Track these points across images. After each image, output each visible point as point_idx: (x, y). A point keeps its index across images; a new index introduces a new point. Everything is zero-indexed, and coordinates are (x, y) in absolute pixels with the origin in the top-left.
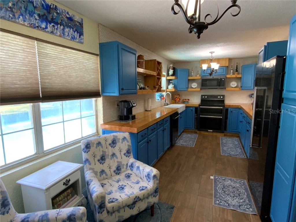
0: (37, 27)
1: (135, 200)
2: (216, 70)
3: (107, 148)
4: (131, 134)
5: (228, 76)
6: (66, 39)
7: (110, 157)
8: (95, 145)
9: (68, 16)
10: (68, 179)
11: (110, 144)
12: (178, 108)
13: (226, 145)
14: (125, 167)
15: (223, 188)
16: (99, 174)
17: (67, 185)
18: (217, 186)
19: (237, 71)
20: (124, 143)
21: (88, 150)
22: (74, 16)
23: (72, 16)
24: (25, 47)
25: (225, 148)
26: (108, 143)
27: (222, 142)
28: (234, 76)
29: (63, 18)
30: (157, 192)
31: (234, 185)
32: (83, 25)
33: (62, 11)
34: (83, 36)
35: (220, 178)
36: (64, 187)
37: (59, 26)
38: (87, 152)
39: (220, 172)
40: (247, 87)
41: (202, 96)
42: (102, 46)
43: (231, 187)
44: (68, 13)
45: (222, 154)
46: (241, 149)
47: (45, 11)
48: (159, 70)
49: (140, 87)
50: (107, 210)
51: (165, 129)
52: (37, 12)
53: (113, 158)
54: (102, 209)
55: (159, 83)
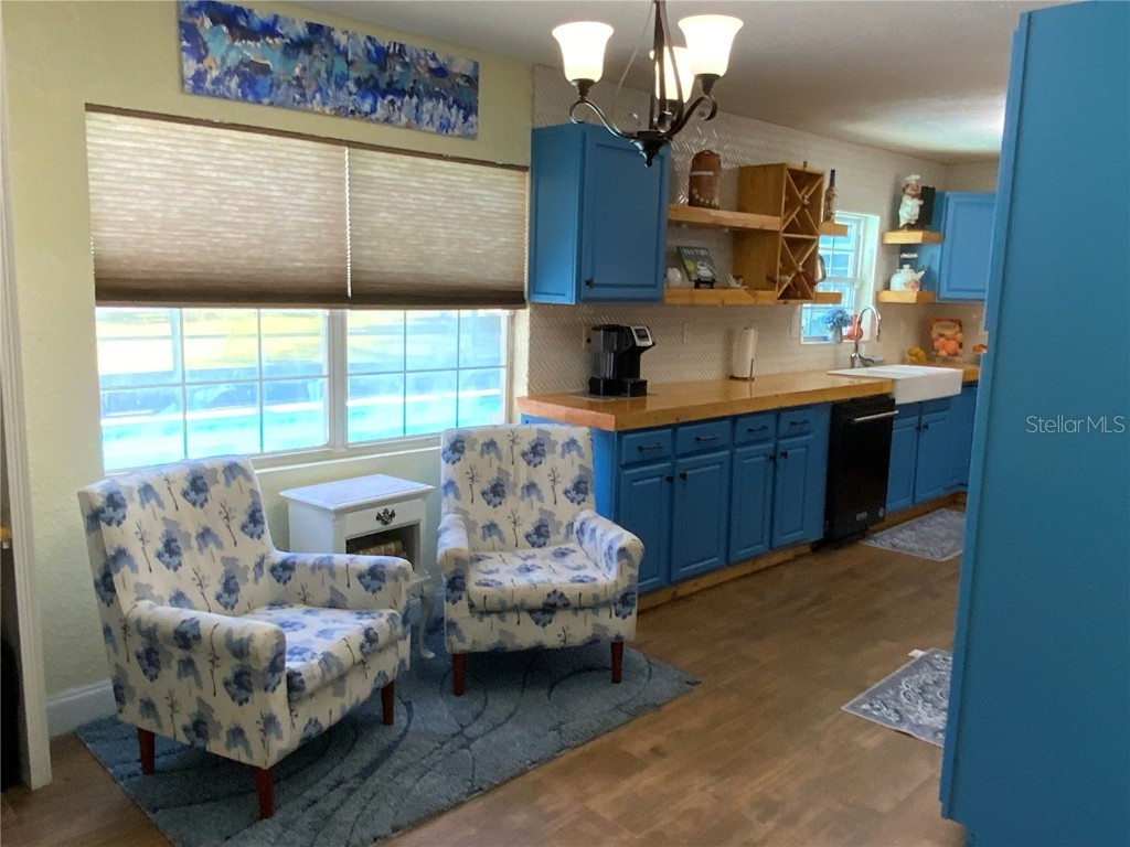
0: (352, 112)
1: (552, 601)
3: (513, 463)
6: (425, 131)
7: (519, 492)
8: (478, 448)
9: (433, 65)
10: (390, 508)
11: (524, 454)
12: (894, 380)
14: (563, 530)
16: (479, 531)
17: (386, 523)
20: (568, 456)
21: (457, 455)
22: (451, 60)
23: (446, 62)
24: (323, 167)
26: (517, 450)
29: (419, 73)
30: (632, 606)
32: (477, 80)
33: (418, 55)
34: (477, 115)
36: (377, 527)
37: (407, 98)
38: (454, 463)
42: (540, 138)
44: (434, 58)
47: (374, 67)
48: (804, 206)
49: (694, 277)
50: (469, 600)
51: (785, 455)
52: (354, 74)
53: (529, 496)
54: (457, 594)
55: (801, 264)
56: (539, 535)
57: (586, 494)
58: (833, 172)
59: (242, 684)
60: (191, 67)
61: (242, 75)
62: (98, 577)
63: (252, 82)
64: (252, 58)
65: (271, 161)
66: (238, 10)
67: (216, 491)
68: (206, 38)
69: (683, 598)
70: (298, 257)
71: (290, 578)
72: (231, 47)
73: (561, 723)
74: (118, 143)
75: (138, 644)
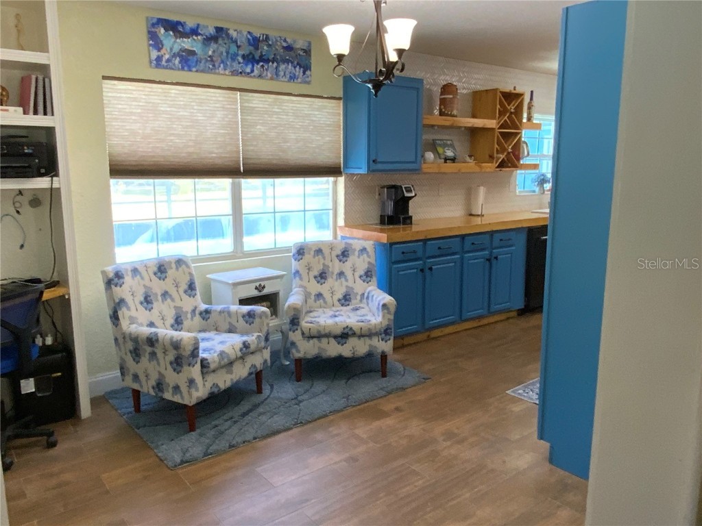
0: (241, 73)
1: (346, 331)
3: (331, 261)
6: (281, 81)
7: (335, 277)
8: (312, 253)
9: (285, 44)
10: (262, 284)
11: (337, 256)
14: (359, 297)
16: (312, 297)
17: (260, 291)
20: (361, 257)
21: (300, 257)
22: (295, 41)
23: (292, 43)
26: (334, 254)
29: (277, 50)
30: (390, 335)
32: (310, 51)
33: (277, 41)
34: (310, 70)
36: (255, 293)
38: (299, 261)
42: (347, 81)
44: (285, 41)
47: (252, 48)
48: (511, 113)
49: (443, 157)
50: (302, 330)
51: (496, 258)
52: (241, 52)
53: (340, 279)
54: (295, 327)
55: (510, 147)
56: (346, 299)
57: (371, 277)
58: (532, 92)
59: (178, 363)
60: (154, 54)
61: (181, 57)
62: (111, 313)
63: (187, 59)
64: (186, 48)
65: (197, 101)
66: (179, 23)
67: (171, 273)
68: (162, 38)
69: (434, 338)
70: (213, 152)
71: (209, 318)
72: (175, 42)
73: (349, 396)
74: (119, 95)
75: (130, 346)
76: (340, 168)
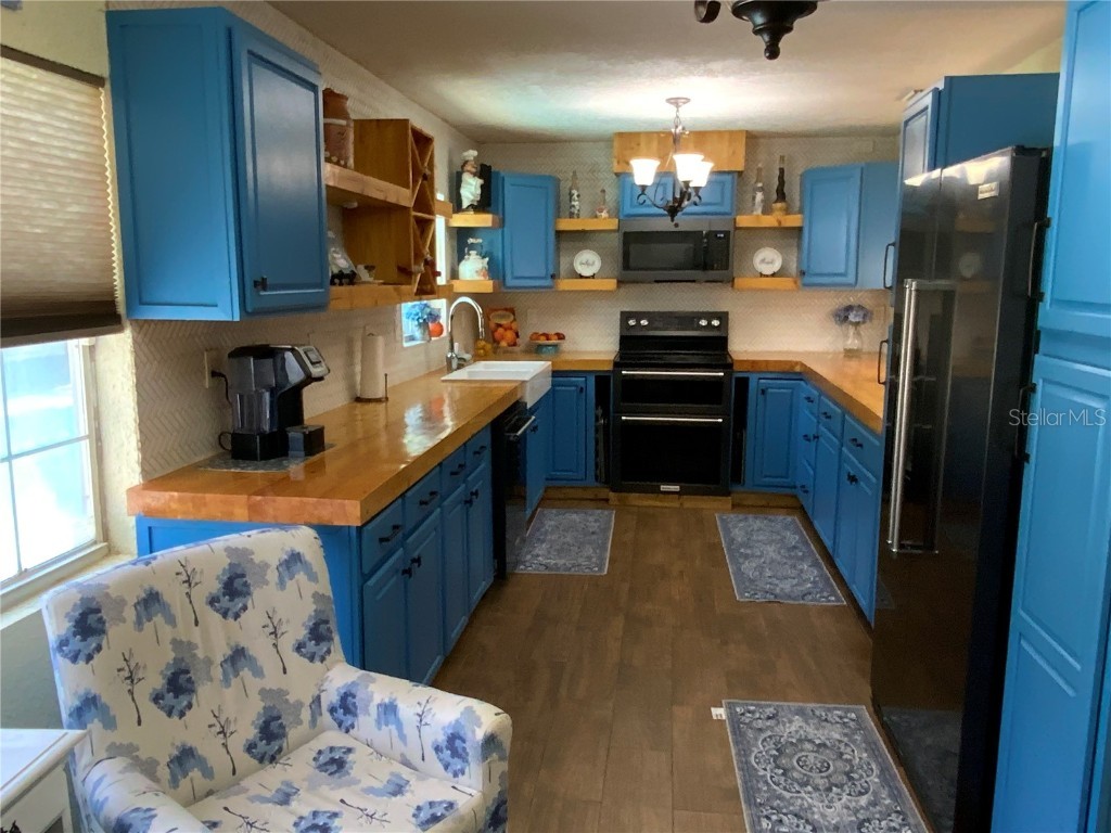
2: (697, 189)
3: (197, 623)
4: (329, 534)
5: (744, 221)
7: (217, 672)
8: (130, 614)
11: (213, 601)
13: (749, 551)
14: (306, 715)
15: (775, 758)
16: (164, 772)
18: (752, 751)
19: (781, 195)
20: (290, 584)
21: (92, 642)
25: (748, 568)
26: (200, 595)
27: (732, 541)
28: (769, 221)
30: (504, 821)
31: (819, 736)
35: (756, 712)
38: (89, 658)
39: (750, 684)
40: (829, 275)
41: (625, 316)
42: (121, 28)
43: (808, 746)
45: (742, 595)
46: (815, 564)
53: (237, 675)
56: (270, 737)
57: (330, 639)
76: (112, 303)
